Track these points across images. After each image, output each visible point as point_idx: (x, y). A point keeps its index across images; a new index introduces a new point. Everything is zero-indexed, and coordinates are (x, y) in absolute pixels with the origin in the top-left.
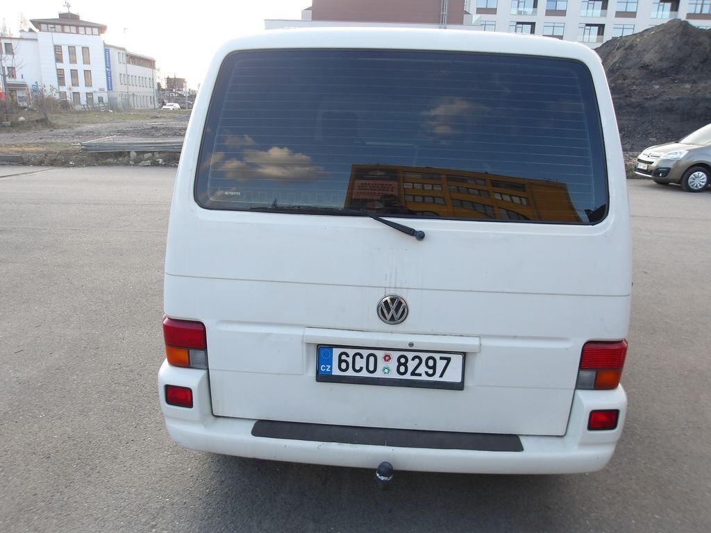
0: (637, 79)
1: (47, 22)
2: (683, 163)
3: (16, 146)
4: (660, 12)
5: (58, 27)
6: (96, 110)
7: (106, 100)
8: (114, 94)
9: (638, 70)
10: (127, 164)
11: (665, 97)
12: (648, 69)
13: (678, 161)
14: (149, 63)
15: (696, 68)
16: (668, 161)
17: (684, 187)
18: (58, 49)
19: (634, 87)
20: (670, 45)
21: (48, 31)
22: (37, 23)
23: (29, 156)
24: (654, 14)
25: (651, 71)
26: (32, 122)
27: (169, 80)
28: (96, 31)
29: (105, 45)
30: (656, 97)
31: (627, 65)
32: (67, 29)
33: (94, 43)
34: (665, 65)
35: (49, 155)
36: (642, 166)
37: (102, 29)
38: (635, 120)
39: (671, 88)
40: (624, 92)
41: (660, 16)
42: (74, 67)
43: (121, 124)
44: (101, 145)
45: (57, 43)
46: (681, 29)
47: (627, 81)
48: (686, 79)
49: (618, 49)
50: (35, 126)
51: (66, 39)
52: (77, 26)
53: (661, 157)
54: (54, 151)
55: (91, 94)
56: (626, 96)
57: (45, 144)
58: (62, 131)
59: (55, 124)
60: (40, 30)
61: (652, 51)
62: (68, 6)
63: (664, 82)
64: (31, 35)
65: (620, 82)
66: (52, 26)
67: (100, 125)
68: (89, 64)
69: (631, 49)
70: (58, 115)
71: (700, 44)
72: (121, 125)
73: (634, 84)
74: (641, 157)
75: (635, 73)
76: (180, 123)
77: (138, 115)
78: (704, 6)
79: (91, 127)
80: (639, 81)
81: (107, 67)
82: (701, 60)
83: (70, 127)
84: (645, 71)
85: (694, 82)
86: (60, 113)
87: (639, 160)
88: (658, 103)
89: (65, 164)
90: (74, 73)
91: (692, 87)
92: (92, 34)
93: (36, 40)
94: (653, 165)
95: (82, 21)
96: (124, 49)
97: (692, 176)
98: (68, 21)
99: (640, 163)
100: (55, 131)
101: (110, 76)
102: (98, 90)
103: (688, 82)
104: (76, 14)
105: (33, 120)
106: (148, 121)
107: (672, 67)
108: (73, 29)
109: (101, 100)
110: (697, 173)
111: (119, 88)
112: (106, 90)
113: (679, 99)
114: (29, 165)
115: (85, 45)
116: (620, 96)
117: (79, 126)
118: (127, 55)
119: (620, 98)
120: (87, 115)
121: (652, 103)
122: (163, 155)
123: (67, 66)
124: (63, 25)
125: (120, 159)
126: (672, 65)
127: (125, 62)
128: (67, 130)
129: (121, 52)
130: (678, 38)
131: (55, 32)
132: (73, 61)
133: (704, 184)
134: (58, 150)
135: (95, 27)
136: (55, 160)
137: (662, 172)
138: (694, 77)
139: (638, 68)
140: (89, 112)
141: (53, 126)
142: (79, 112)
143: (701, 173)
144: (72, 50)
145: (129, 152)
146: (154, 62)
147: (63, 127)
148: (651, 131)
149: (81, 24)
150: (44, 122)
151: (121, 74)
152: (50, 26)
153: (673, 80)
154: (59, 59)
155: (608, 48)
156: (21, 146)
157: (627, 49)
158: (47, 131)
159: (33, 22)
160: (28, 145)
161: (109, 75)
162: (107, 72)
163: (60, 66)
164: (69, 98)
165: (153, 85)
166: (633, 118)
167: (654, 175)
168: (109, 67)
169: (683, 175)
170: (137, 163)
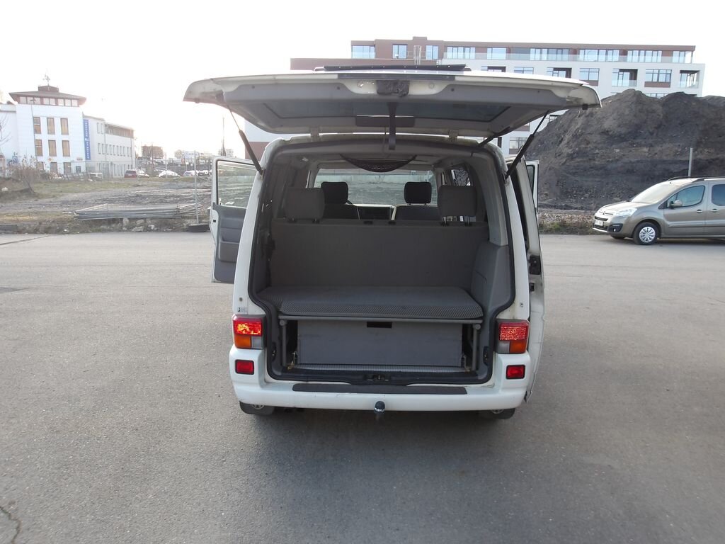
0: (599, 144)
1: (26, 95)
2: (634, 219)
3: (8, 216)
4: (620, 81)
5: (38, 100)
6: (75, 179)
7: (83, 169)
8: (91, 164)
9: (599, 136)
10: (120, 230)
11: (626, 160)
12: (608, 135)
13: (629, 218)
14: (127, 132)
15: (652, 134)
16: (620, 217)
17: (636, 241)
18: (36, 121)
19: (597, 151)
20: (627, 112)
21: (27, 103)
22: (16, 96)
23: (24, 225)
24: (614, 83)
25: (611, 136)
26: (16, 192)
27: (145, 149)
28: (75, 103)
29: (84, 116)
30: (618, 160)
31: (589, 131)
32: (46, 101)
33: (74, 114)
34: (623, 130)
35: (44, 223)
36: (598, 223)
37: (81, 101)
38: (600, 181)
39: (631, 151)
40: (587, 156)
41: (620, 85)
42: (52, 137)
43: (104, 192)
44: (94, 213)
45: (36, 114)
46: (635, 98)
47: (589, 145)
48: (643, 143)
49: (579, 116)
50: (19, 196)
51: (45, 111)
52: (56, 99)
53: (615, 215)
54: (47, 219)
55: (70, 164)
56: (590, 159)
57: (36, 213)
58: (48, 200)
59: (39, 194)
60: (19, 103)
61: (611, 118)
62: (48, 79)
63: (623, 146)
64: (9, 108)
65: (583, 146)
66: (32, 98)
67: (83, 194)
68: (68, 134)
69: (592, 116)
70: (38, 185)
71: (653, 111)
72: (106, 194)
73: (596, 148)
74: (598, 214)
75: (596, 138)
76: (164, 190)
77: (118, 183)
78: (661, 75)
79: (75, 196)
80: (600, 146)
81: (85, 137)
82: (656, 126)
83: (54, 196)
84: (606, 137)
85: (651, 146)
86: (40, 183)
87: (596, 217)
88: (620, 165)
89: (59, 231)
90: (52, 143)
91: (649, 150)
92: (72, 106)
93: (15, 112)
94: (608, 221)
95: (62, 94)
96: (102, 120)
97: (642, 230)
98: (47, 93)
99: (597, 220)
100: (40, 201)
101: (89, 146)
102: (75, 160)
103: (646, 146)
104: (56, 86)
105: (16, 190)
106: (130, 190)
107: (629, 133)
108: (53, 101)
109: (78, 169)
110: (646, 228)
111: (97, 157)
112: (84, 160)
113: (638, 161)
114: (24, 233)
115: (64, 116)
116: (585, 159)
117: (62, 195)
118: (106, 125)
119: (584, 161)
120: (69, 184)
121: (614, 165)
122: (155, 221)
123: (44, 137)
124: (42, 98)
125: (114, 225)
126: (630, 130)
127: (103, 132)
128: (52, 200)
129: (100, 122)
130: (633, 106)
131: (34, 104)
132: (51, 131)
133: (653, 238)
134: (51, 218)
135: (74, 99)
136: (49, 228)
137: (615, 228)
138: (650, 141)
139: (600, 134)
140: (69, 181)
141: (37, 196)
142: (59, 182)
143: (650, 228)
144: (50, 121)
145: (122, 219)
146: (132, 131)
147: (48, 196)
148: (615, 191)
149: (61, 96)
150: (28, 192)
151: (99, 144)
152: (28, 98)
153: (632, 145)
154: (37, 130)
155: (571, 116)
156: (13, 216)
157: (587, 116)
158: (32, 201)
159: (11, 95)
160: (19, 214)
161: (87, 145)
162: (85, 142)
163: (38, 137)
164: (47, 168)
165: (131, 154)
166: (597, 180)
167: (609, 230)
168: (88, 138)
169: (634, 230)
170: (130, 229)
